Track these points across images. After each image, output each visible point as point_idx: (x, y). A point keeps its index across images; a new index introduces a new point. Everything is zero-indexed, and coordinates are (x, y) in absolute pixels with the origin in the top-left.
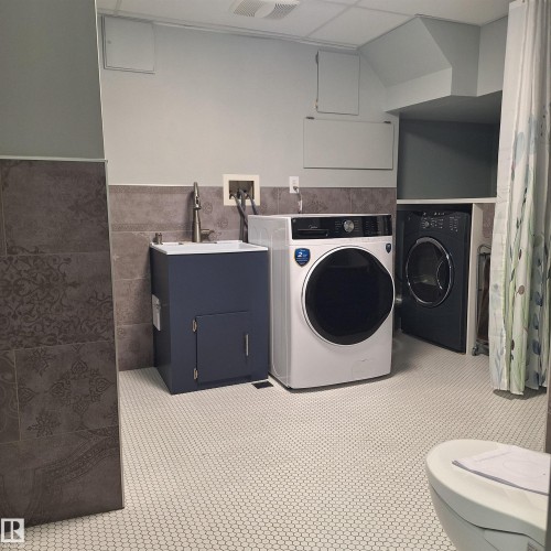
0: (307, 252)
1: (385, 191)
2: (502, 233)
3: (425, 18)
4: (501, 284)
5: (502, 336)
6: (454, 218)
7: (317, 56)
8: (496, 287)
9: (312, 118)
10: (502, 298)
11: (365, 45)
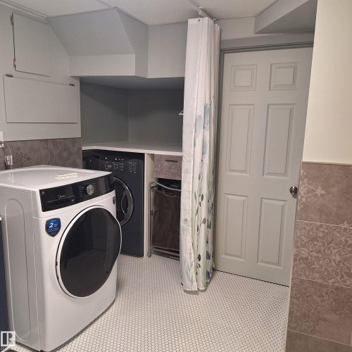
0: (57, 221)
1: (73, 140)
2: (189, 183)
3: (120, 11)
4: (189, 219)
5: (190, 254)
6: (132, 163)
7: (12, 18)
8: (186, 220)
9: (12, 76)
10: (190, 228)
11: (56, 17)
